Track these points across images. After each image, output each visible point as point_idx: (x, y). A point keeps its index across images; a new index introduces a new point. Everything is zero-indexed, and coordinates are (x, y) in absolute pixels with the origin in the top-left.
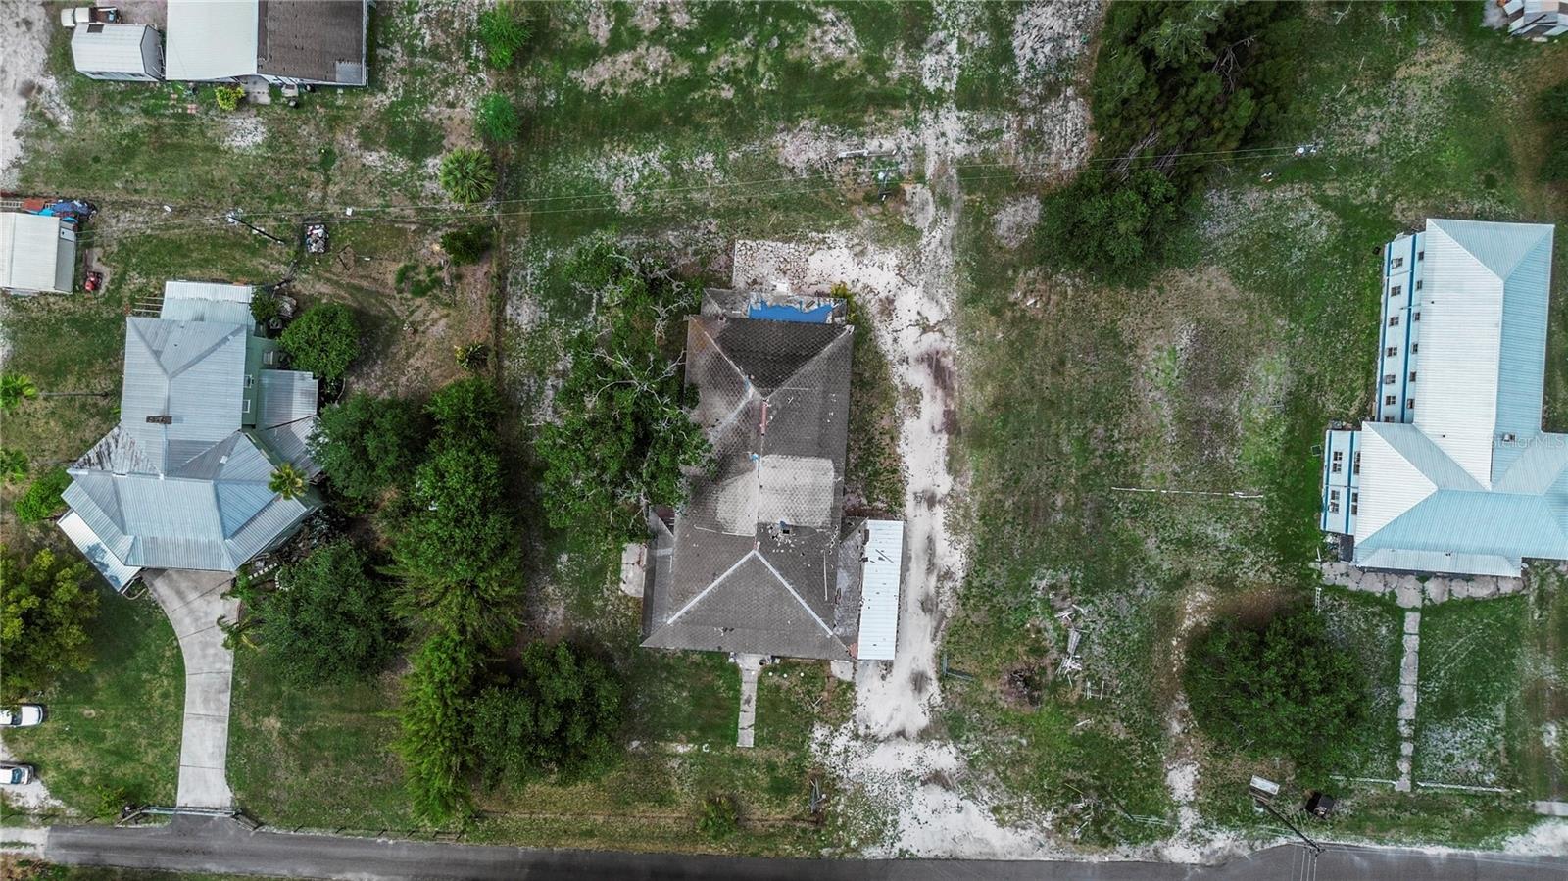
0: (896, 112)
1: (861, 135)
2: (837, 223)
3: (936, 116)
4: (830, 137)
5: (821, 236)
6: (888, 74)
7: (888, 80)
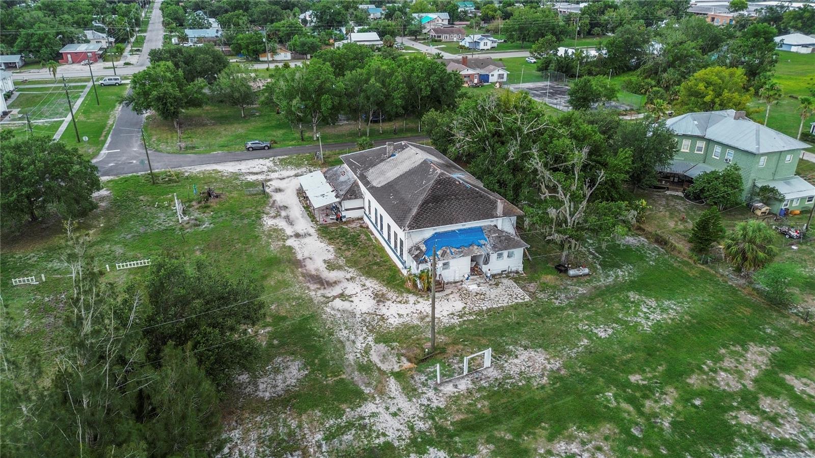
0: (458, 417)
1: (481, 389)
2: (458, 329)
3: (412, 428)
4: (510, 378)
5: (465, 318)
6: (492, 447)
7: (488, 441)
